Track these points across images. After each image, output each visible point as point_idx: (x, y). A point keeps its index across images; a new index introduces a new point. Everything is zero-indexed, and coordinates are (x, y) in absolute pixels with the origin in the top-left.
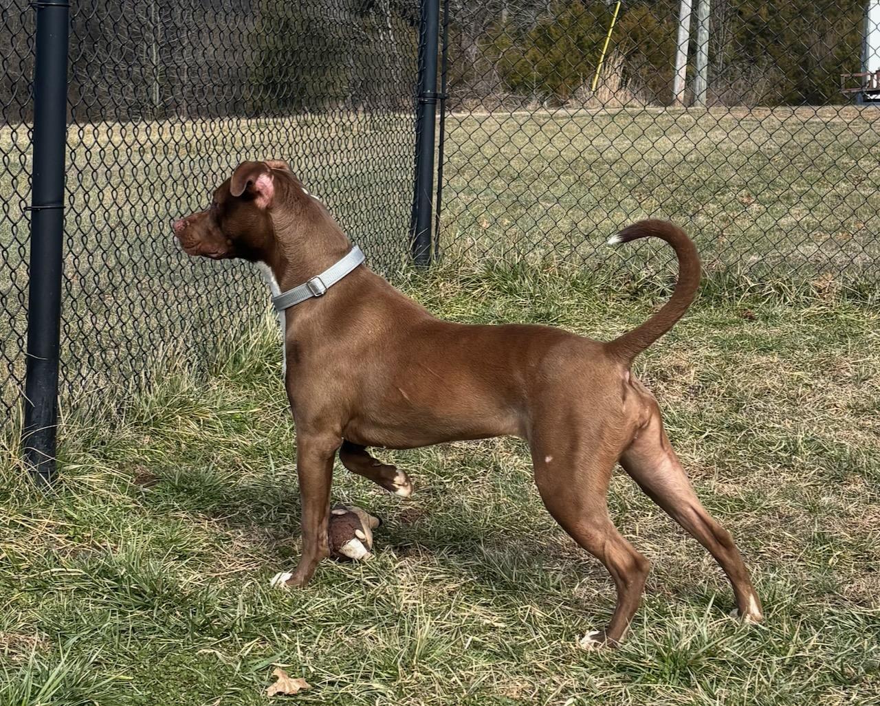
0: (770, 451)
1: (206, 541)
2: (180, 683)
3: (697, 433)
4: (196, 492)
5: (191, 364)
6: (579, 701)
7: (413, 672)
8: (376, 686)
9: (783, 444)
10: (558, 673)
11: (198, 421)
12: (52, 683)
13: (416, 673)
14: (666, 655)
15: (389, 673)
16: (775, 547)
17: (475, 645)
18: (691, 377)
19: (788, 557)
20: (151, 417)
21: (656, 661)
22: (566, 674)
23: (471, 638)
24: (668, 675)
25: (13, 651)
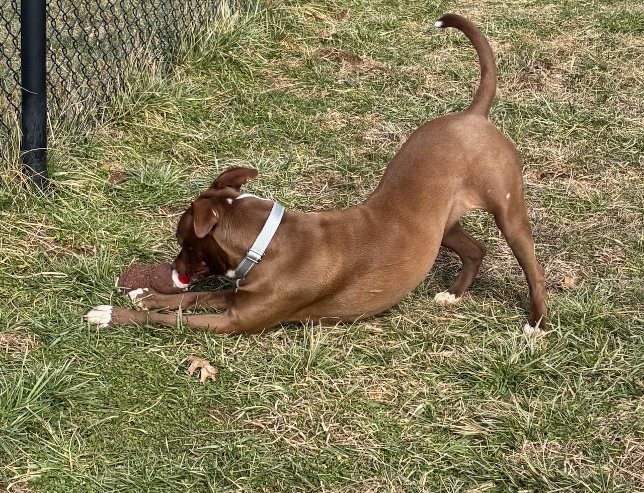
0: (624, 147)
1: (161, 241)
2: (133, 379)
3: (566, 127)
4: (156, 190)
5: (158, 60)
6: (427, 406)
7: (305, 377)
8: (278, 387)
9: (635, 143)
10: (415, 378)
11: (162, 114)
12: (39, 386)
13: (307, 378)
14: (498, 367)
15: (287, 377)
16: (607, 252)
17: (356, 350)
18: (571, 65)
19: (616, 261)
20: (124, 114)
21: (490, 371)
22: (421, 380)
23: (353, 345)
24: (499, 383)
25: (13, 349)
